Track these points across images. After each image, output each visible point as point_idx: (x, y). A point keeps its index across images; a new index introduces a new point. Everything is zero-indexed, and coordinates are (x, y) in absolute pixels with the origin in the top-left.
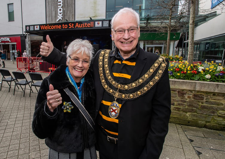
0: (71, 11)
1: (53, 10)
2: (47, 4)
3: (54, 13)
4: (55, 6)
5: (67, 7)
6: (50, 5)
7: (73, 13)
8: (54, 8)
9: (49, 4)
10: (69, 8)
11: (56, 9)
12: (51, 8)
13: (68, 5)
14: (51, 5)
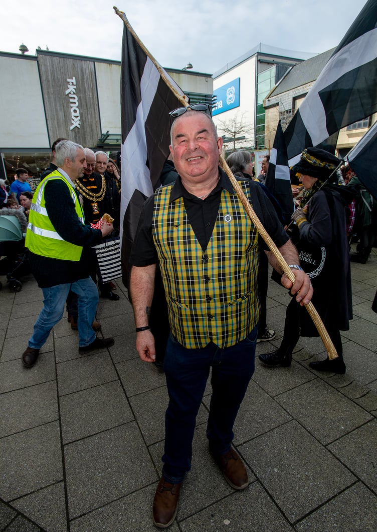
0: (93, 116)
1: (61, 109)
2: (46, 96)
3: (61, 115)
4: (63, 104)
5: (85, 108)
6: (52, 99)
7: (97, 119)
8: (62, 105)
9: (49, 98)
10: (88, 109)
11: (66, 109)
12: (56, 105)
13: (87, 106)
14: (55, 100)
